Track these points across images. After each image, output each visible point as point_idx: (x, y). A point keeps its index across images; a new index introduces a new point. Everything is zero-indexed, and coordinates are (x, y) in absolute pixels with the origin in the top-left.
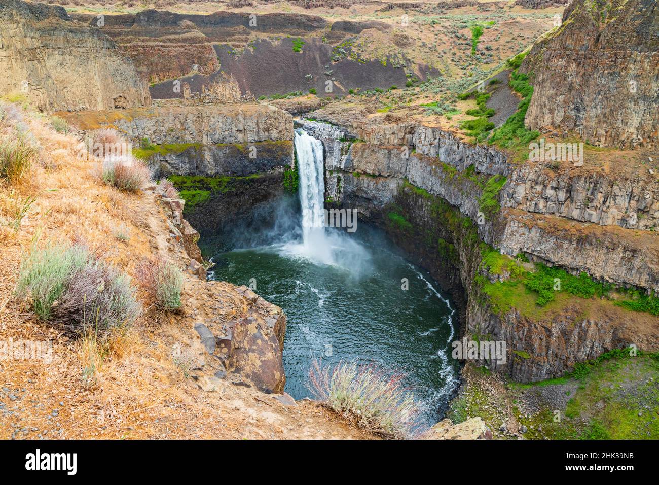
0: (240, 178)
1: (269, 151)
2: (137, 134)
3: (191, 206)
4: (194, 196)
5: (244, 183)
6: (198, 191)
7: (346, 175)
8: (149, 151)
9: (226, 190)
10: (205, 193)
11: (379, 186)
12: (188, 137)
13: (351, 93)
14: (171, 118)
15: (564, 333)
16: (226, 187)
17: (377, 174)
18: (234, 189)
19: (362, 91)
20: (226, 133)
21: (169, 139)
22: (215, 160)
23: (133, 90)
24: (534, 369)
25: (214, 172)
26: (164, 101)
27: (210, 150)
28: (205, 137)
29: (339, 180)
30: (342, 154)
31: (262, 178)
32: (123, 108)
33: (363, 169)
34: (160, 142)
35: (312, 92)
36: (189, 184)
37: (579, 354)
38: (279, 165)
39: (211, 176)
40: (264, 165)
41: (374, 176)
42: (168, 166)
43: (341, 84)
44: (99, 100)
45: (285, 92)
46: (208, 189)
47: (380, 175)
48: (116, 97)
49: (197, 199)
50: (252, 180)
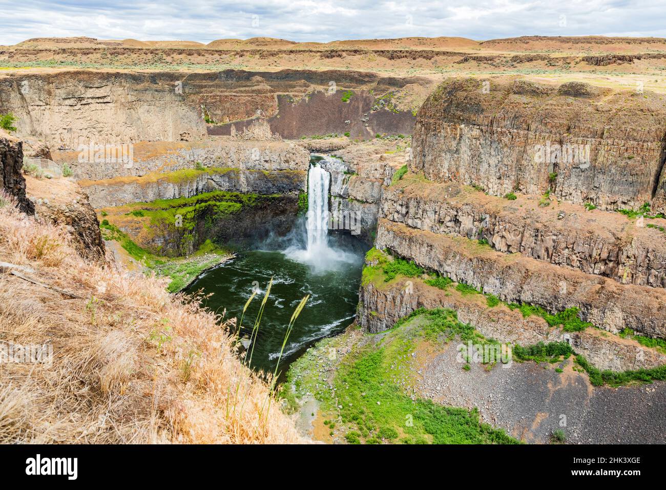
0: (265, 196)
1: (287, 177)
2: (192, 159)
3: (227, 214)
4: (230, 206)
5: (268, 200)
6: (233, 203)
7: (344, 200)
8: (200, 172)
9: (254, 204)
10: (238, 205)
11: (366, 211)
12: (230, 164)
13: (378, 136)
14: (220, 149)
15: (394, 298)
16: (253, 202)
17: (365, 200)
18: (259, 204)
19: (388, 135)
20: (257, 162)
21: (216, 164)
22: (247, 181)
23: (195, 129)
24: (379, 324)
25: (246, 190)
26: (217, 137)
27: (244, 173)
28: (241, 164)
29: (340, 203)
30: (343, 184)
31: (281, 197)
32: (187, 140)
33: (355, 195)
34: (210, 166)
35: (346, 135)
36: (228, 197)
37: (401, 313)
38: (295, 188)
39: (244, 193)
40: (283, 187)
41: (362, 202)
42: (213, 183)
43: (373, 129)
44: (170, 134)
45: (324, 134)
46: (241, 202)
47: (367, 202)
48: (182, 133)
49: (231, 209)
50: (273, 198)
